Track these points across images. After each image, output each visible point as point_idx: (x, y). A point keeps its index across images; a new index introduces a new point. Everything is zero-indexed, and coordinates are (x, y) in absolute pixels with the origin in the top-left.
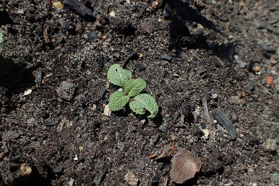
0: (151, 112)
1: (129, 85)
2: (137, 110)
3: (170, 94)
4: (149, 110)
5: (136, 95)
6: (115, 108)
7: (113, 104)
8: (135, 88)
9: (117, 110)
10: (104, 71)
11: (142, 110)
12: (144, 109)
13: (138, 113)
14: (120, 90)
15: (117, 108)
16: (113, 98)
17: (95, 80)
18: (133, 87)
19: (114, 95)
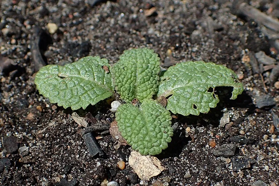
0: (227, 84)
1: (125, 79)
2: (198, 105)
3: (189, 44)
4: (221, 83)
5: (158, 87)
6: (162, 140)
7: (147, 138)
8: (144, 73)
9: (169, 140)
10: (20, 115)
11: (207, 96)
12: (210, 90)
13: (208, 110)
14: (115, 105)
15: (165, 136)
16: (129, 129)
17: (27, 145)
18: (135, 76)
19: (122, 120)
